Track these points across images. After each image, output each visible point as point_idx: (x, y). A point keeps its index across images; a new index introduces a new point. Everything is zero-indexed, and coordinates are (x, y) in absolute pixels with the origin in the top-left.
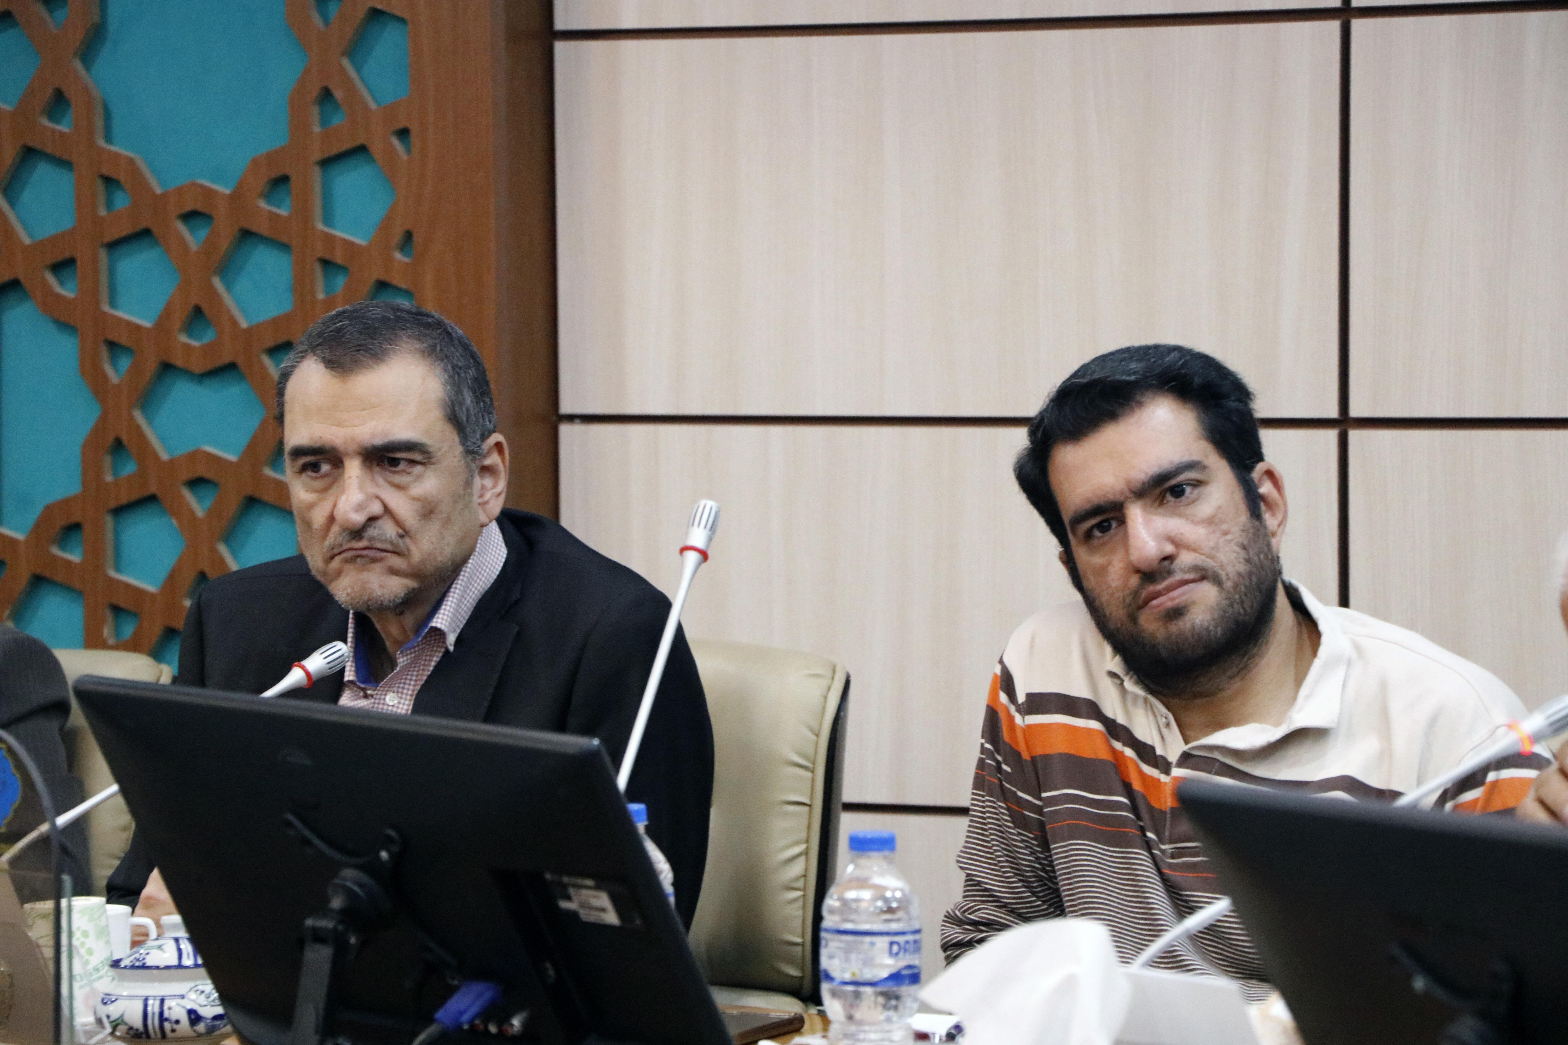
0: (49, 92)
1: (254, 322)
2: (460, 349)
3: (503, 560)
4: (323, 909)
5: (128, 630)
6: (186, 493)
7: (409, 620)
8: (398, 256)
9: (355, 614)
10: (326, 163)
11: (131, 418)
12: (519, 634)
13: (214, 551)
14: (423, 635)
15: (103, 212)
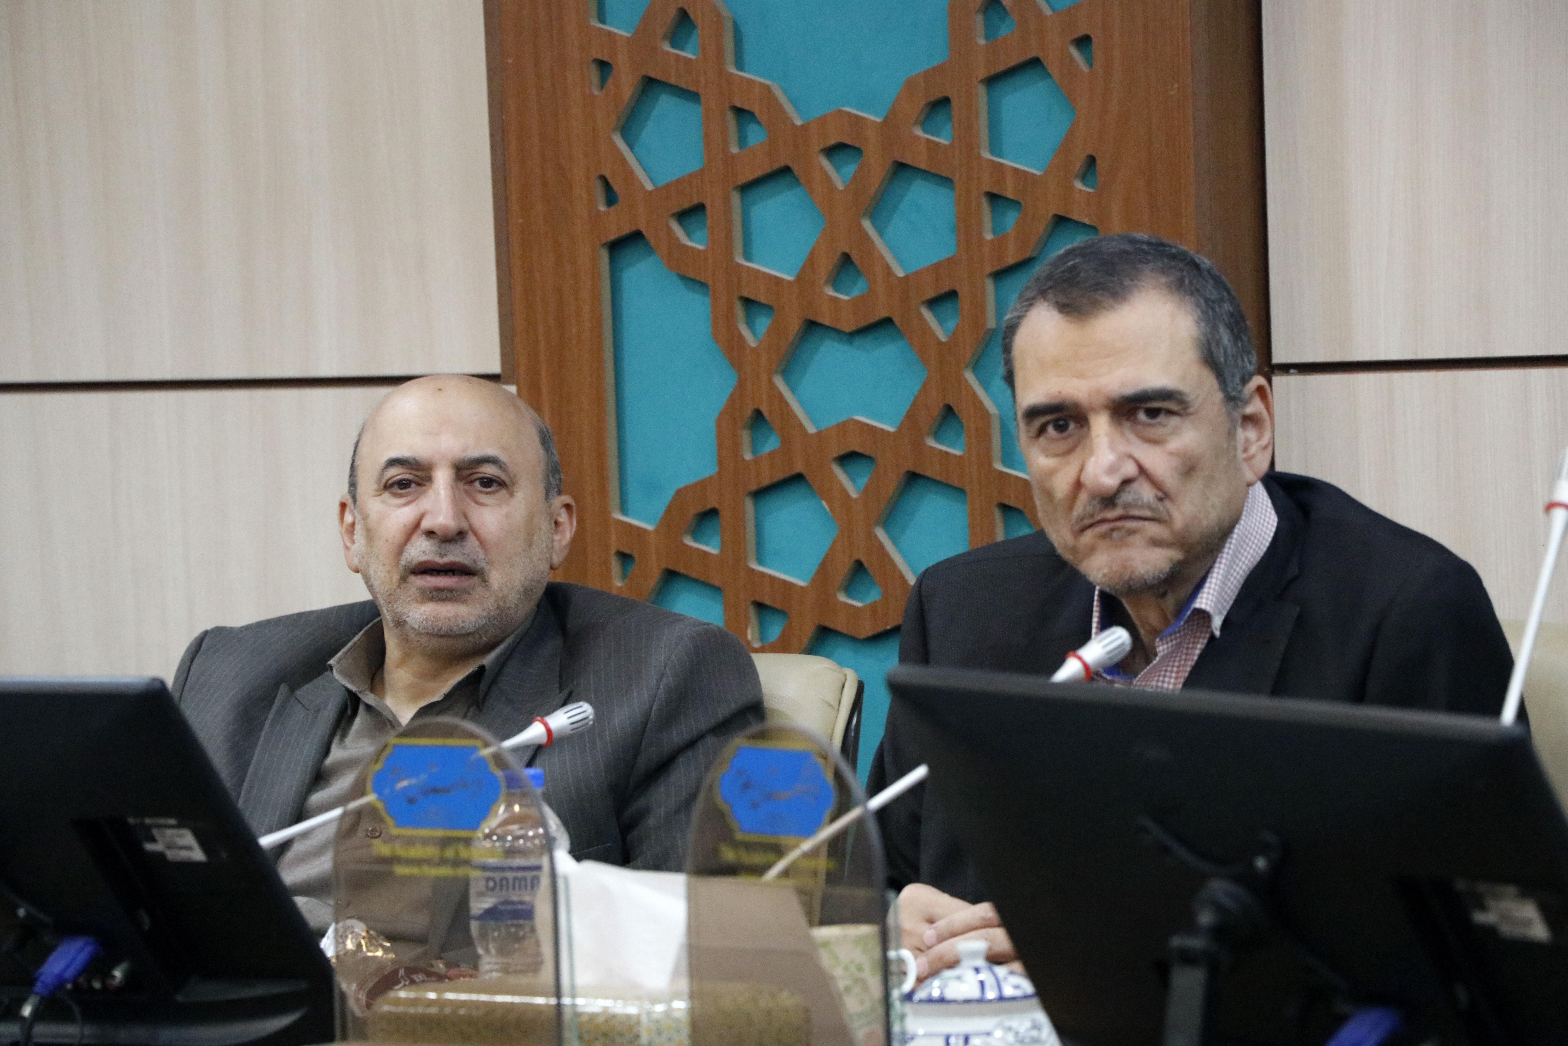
0: (673, 12)
1: (913, 269)
2: (1211, 282)
3: (1274, 529)
4: (1190, 926)
5: (775, 631)
6: (837, 470)
7: (1170, 602)
8: (1079, 185)
9: (1102, 594)
10: (992, 81)
11: (772, 386)
12: (1300, 616)
13: (871, 537)
14: (1186, 617)
15: (734, 150)
